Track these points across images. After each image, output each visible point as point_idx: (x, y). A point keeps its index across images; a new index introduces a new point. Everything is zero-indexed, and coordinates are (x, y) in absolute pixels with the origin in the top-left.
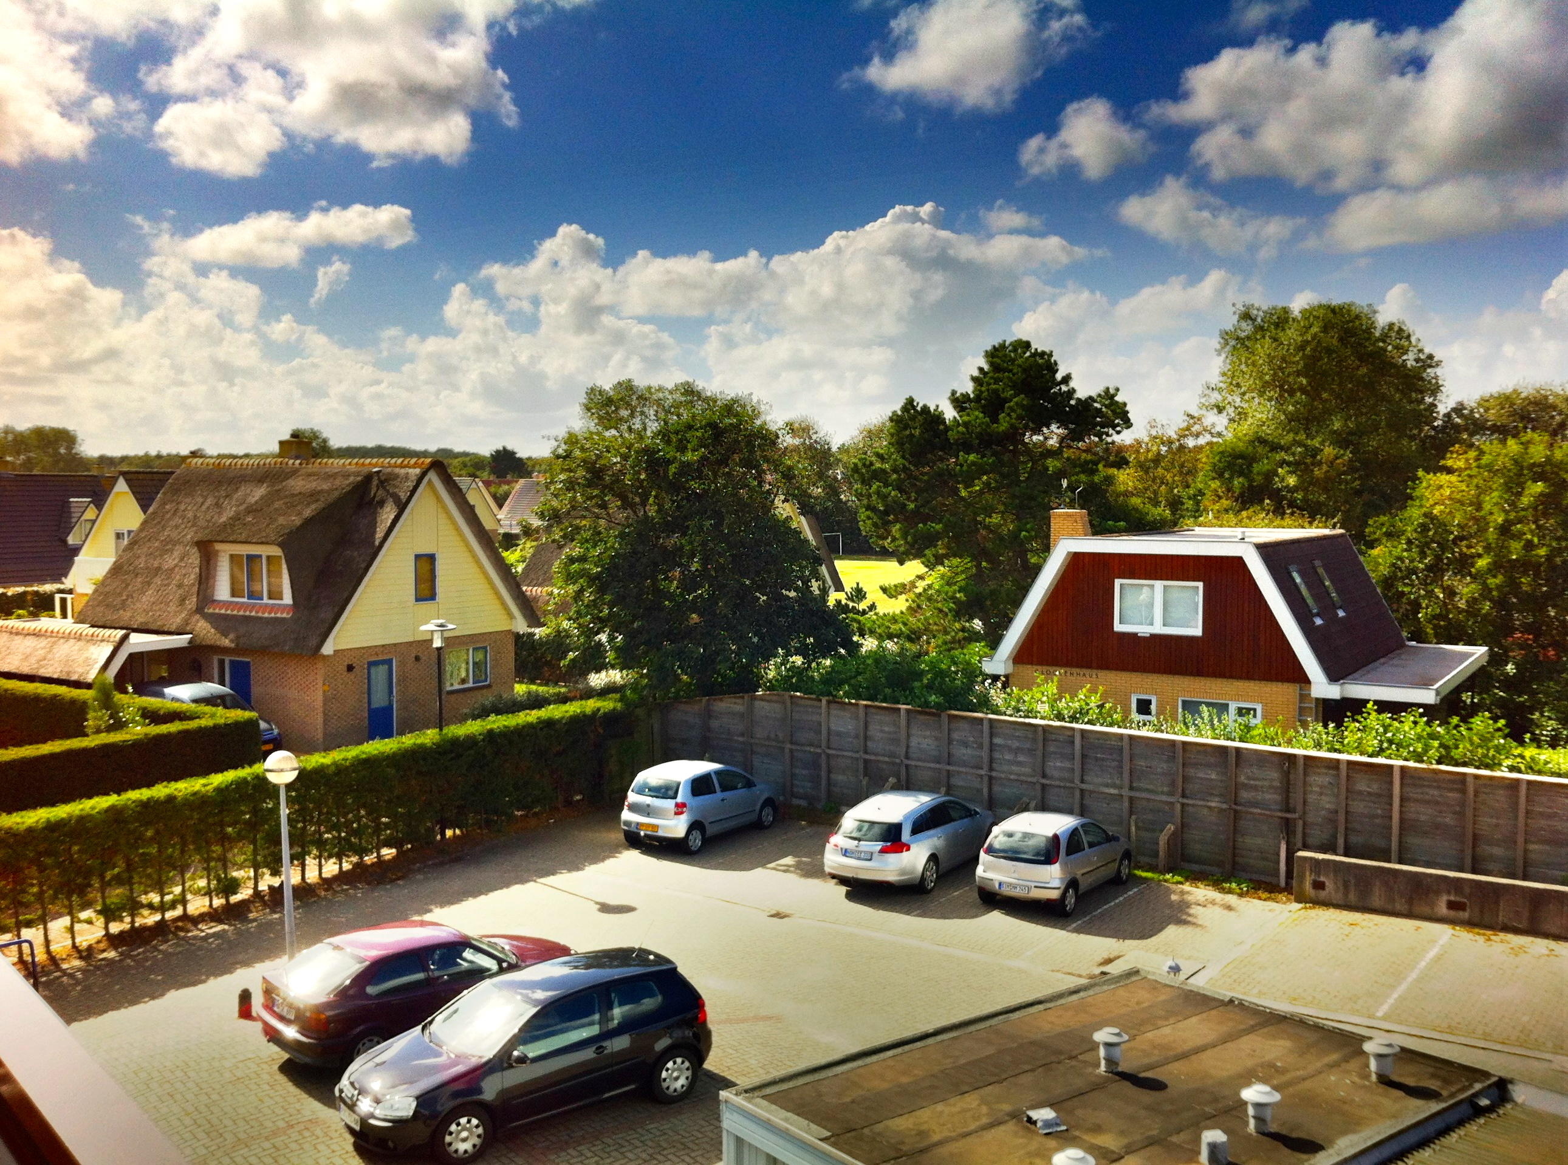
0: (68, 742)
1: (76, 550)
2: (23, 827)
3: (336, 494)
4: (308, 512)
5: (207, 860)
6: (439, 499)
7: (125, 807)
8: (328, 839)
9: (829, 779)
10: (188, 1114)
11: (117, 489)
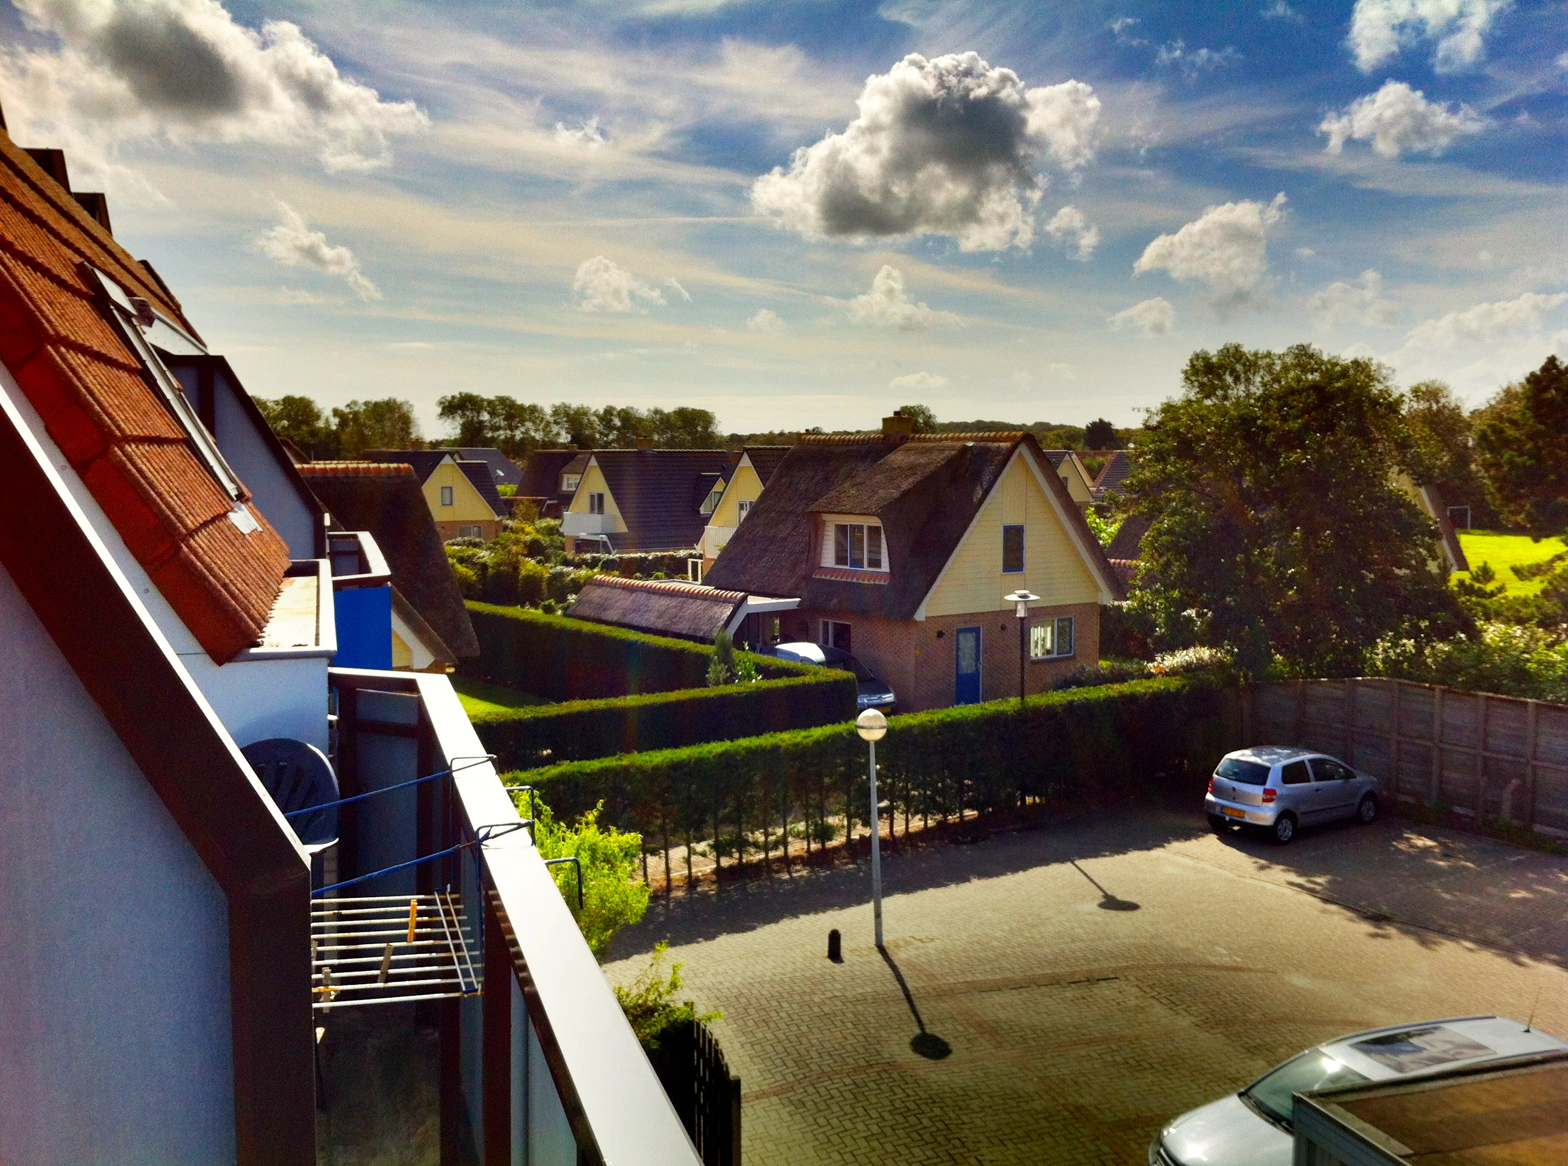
0: (692, 691)
1: (706, 520)
2: (650, 765)
3: (932, 468)
4: (905, 486)
5: (807, 806)
6: (1028, 471)
7: (737, 753)
8: (914, 796)
9: (1441, 776)
10: (780, 1042)
11: (741, 464)
